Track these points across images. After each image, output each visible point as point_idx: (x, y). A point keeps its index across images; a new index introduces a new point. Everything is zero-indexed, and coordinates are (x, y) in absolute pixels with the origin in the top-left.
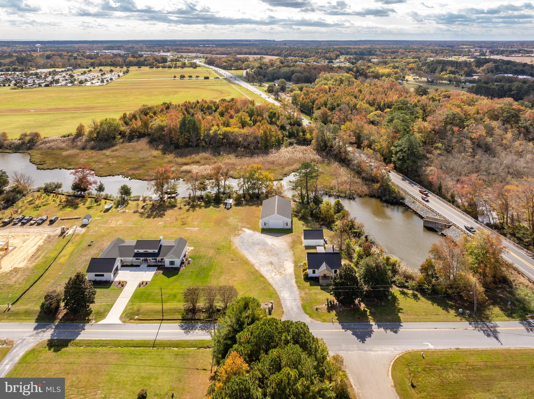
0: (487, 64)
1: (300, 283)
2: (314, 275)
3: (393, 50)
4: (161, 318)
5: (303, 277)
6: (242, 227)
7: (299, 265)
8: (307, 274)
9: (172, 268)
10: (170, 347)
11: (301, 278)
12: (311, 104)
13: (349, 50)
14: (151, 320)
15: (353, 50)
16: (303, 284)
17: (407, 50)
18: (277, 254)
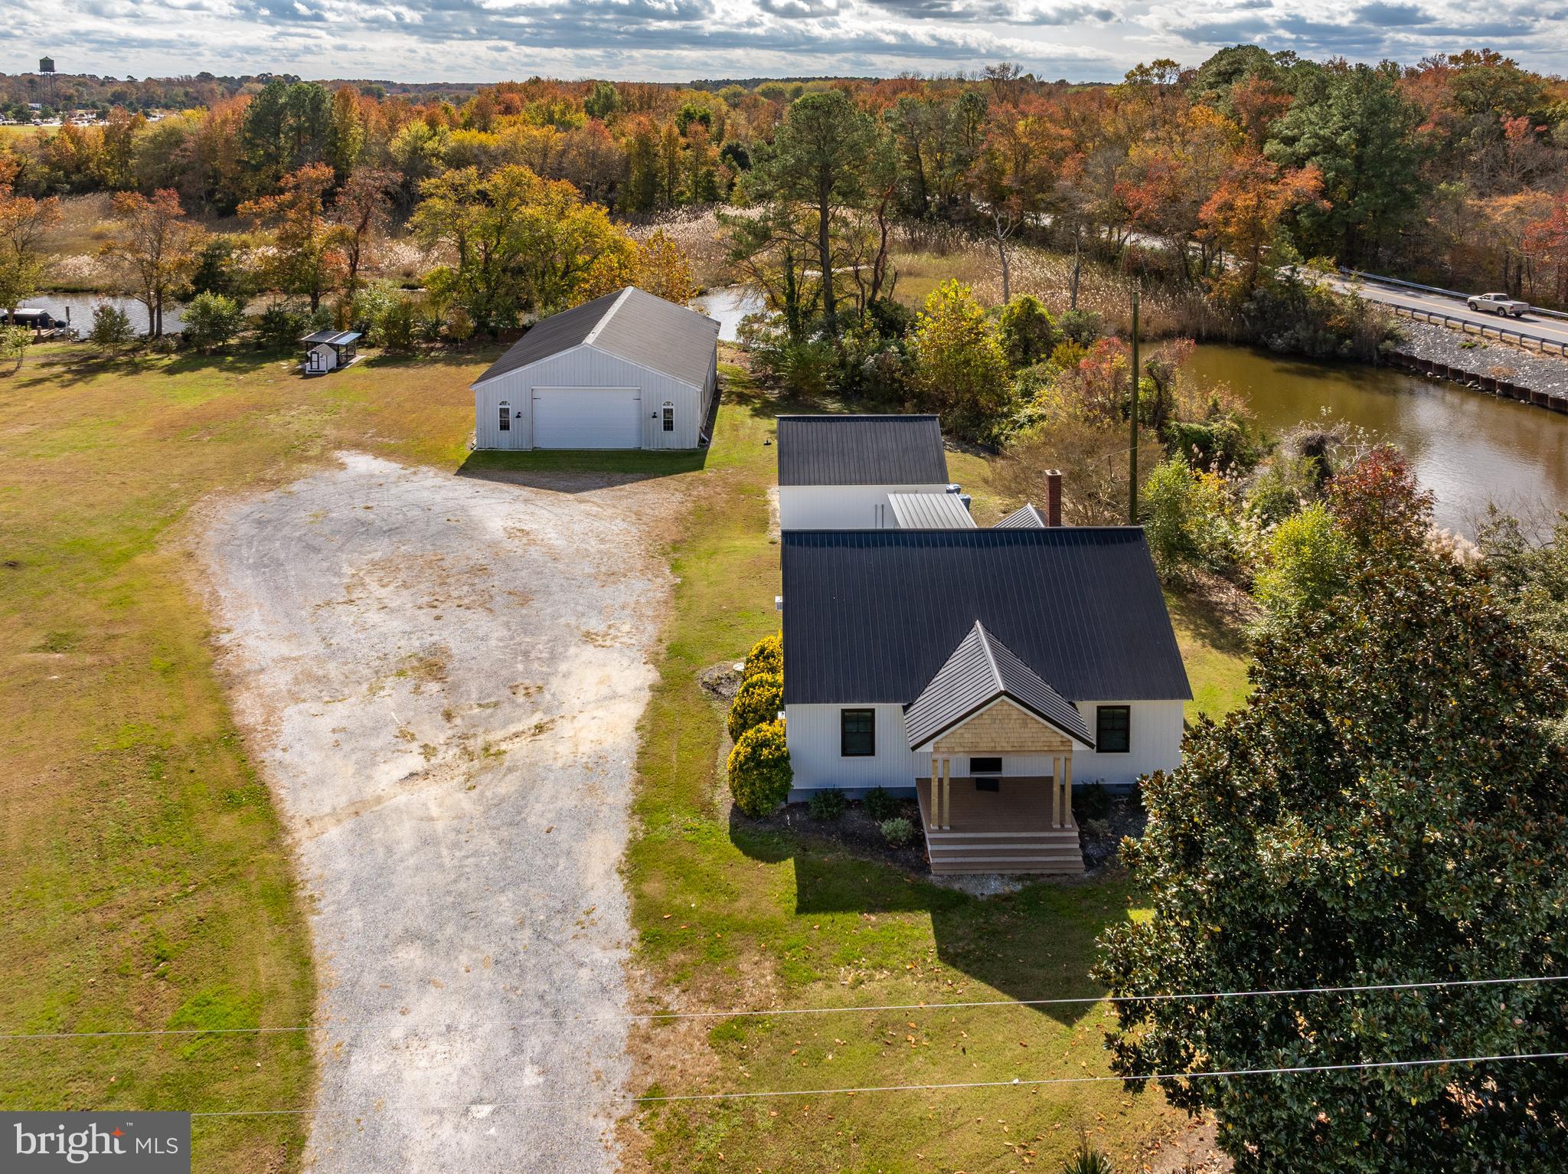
1: (684, 872)
2: (858, 772)
5: (723, 798)
7: (712, 673)
8: (782, 763)
11: (707, 809)
16: (710, 887)
18: (524, 597)
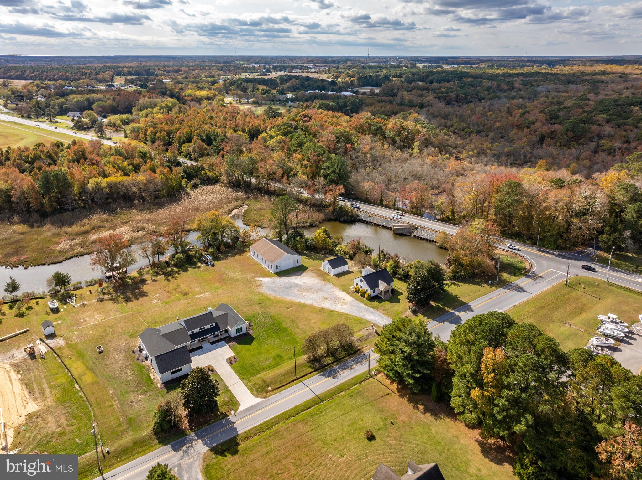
0: (291, 81)
3: (175, 68)
4: (295, 378)
6: (254, 278)
7: (350, 291)
9: (240, 335)
10: (336, 394)
12: (167, 138)
13: (120, 69)
14: (287, 384)
15: (126, 70)
17: (191, 68)
